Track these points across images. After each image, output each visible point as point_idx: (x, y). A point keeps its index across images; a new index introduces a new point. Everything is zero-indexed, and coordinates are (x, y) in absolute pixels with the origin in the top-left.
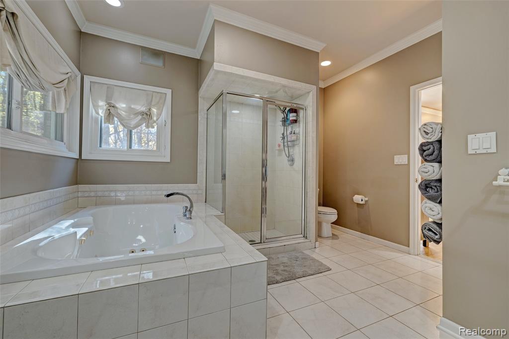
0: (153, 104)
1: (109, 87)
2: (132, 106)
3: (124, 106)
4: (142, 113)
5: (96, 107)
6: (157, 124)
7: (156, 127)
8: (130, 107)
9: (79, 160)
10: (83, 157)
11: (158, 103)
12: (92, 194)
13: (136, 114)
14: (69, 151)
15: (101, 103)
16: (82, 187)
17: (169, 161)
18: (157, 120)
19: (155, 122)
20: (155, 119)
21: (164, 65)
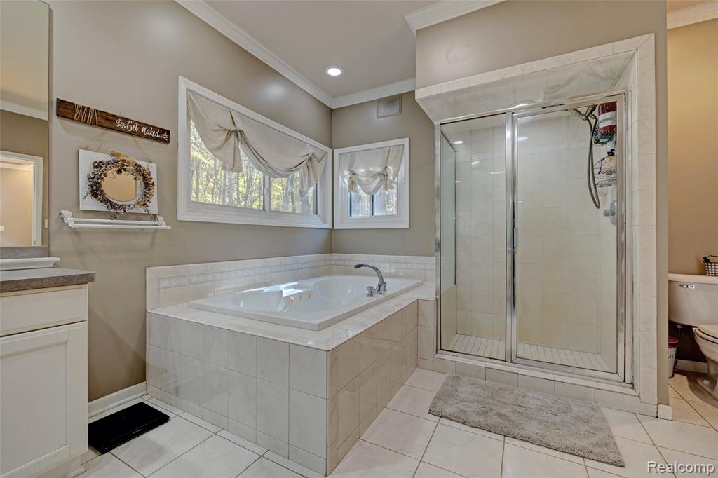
0: (390, 160)
1: (353, 154)
2: (370, 169)
3: (363, 170)
4: (380, 174)
5: (343, 177)
6: (397, 184)
7: (395, 187)
8: (368, 171)
9: (332, 230)
10: (335, 228)
11: (395, 158)
12: (342, 263)
13: (374, 176)
14: (324, 223)
15: (346, 173)
16: (335, 256)
17: (408, 227)
18: (394, 179)
19: (392, 182)
20: (391, 178)
21: (400, 111)
